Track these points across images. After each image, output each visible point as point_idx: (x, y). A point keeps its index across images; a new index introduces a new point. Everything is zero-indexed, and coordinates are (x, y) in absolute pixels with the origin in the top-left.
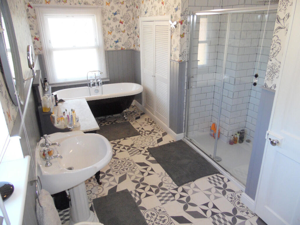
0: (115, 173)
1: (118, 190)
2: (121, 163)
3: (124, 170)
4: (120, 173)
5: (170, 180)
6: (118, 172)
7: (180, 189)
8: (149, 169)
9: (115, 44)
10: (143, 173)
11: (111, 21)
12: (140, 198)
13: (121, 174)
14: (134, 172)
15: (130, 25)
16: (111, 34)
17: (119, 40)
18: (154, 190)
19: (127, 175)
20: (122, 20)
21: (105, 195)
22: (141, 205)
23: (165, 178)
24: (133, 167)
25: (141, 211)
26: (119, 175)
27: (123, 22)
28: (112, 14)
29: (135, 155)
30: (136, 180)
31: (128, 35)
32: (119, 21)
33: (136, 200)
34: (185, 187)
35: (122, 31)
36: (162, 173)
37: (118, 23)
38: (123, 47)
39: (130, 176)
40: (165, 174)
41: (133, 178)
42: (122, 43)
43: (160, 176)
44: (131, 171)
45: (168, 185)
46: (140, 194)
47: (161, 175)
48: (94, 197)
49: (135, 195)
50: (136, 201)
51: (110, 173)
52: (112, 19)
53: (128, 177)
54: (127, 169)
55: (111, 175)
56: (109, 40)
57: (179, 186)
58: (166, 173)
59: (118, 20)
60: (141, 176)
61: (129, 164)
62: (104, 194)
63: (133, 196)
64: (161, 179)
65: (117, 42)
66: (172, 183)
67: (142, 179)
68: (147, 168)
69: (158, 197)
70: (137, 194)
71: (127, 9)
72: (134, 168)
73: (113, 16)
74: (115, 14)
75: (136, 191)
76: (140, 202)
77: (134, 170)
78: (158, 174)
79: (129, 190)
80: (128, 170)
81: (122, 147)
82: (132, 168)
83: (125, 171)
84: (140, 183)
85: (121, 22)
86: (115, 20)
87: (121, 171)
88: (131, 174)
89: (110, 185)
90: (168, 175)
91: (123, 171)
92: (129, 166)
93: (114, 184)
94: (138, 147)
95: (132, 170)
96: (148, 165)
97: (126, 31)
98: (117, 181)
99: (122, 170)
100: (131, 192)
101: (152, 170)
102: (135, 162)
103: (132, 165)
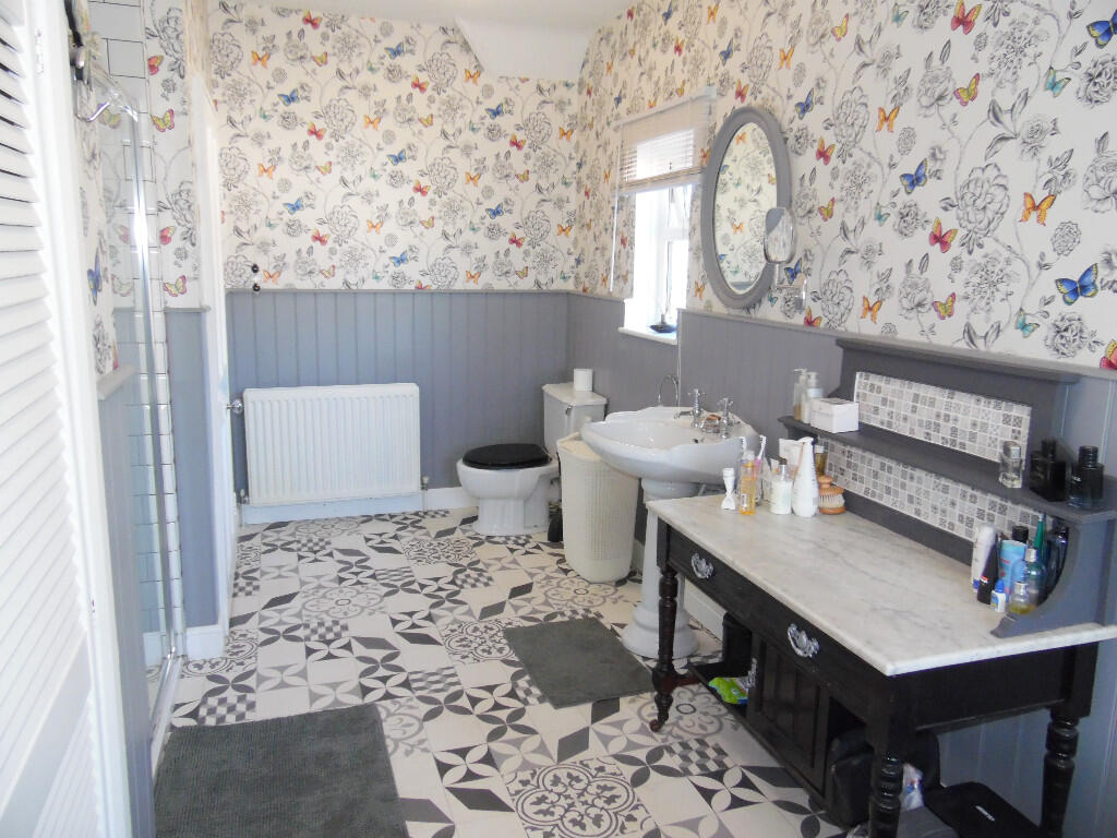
0: (609, 769)
2: (587, 814)
4: (587, 766)
5: (390, 728)
6: (595, 772)
8: (453, 777)
10: (488, 759)
12: (515, 686)
13: (581, 762)
14: (525, 765)
19: (556, 757)
23: (405, 733)
24: (529, 787)
25: (516, 659)
26: (591, 760)
30: (520, 735)
33: (528, 682)
36: (408, 753)
39: (542, 749)
40: (396, 747)
41: (531, 742)
43: (422, 741)
44: (538, 771)
45: (408, 711)
46: (512, 694)
47: (413, 746)
49: (528, 692)
51: (629, 771)
53: (554, 749)
54: (556, 781)
55: (622, 759)
58: (390, 750)
60: (497, 747)
61: (544, 806)
64: (423, 732)
66: (389, 714)
67: (494, 736)
68: (460, 781)
70: (521, 694)
72: (525, 783)
75: (525, 702)
77: (526, 775)
78: (425, 750)
80: (550, 777)
82: (534, 782)
83: (562, 774)
84: (508, 724)
87: (583, 777)
88: (538, 759)
89: (619, 725)
90: (388, 742)
91: (575, 773)
92: (546, 794)
93: (603, 729)
95: (533, 775)
100: (541, 700)
101: (443, 768)
102: (515, 815)
103: (533, 798)
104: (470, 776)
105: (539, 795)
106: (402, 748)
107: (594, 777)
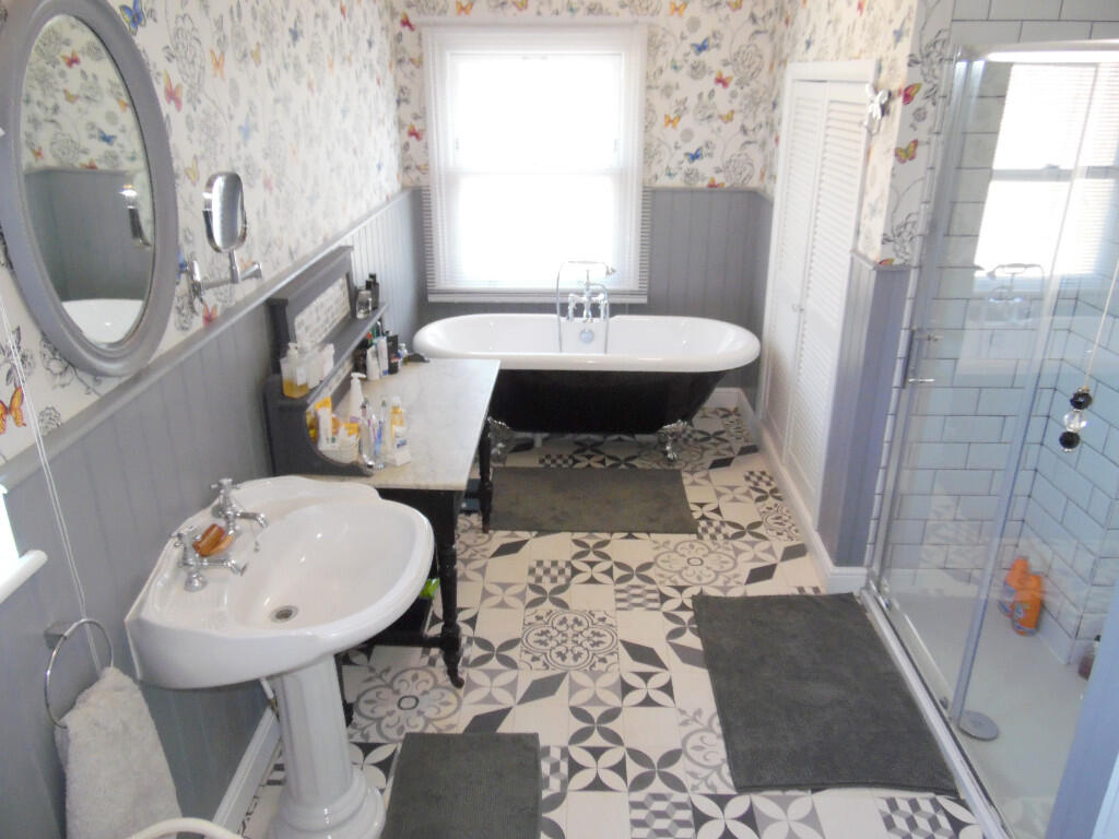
0: (528, 657)
1: (506, 728)
2: (568, 627)
3: (563, 657)
4: (545, 664)
5: (717, 751)
6: (543, 658)
7: (739, 805)
8: (660, 679)
9: (686, 165)
10: (626, 689)
11: (682, 77)
12: (565, 784)
13: (548, 668)
14: (595, 676)
15: (757, 92)
16: (674, 127)
17: (705, 151)
18: (633, 770)
19: (567, 677)
20: (727, 72)
21: (453, 731)
22: (554, 815)
23: (702, 739)
24: (602, 656)
26: (538, 669)
27: (730, 78)
28: (688, 49)
29: (636, 609)
30: (586, 708)
31: (744, 130)
32: (714, 76)
33: (547, 786)
34: (764, 803)
35: (720, 117)
36: (699, 712)
37: (707, 83)
38: (719, 179)
39: (575, 688)
40: (710, 721)
41: (579, 699)
42: (717, 161)
43: (685, 723)
44: (588, 668)
45: (697, 769)
46: (575, 768)
47: (694, 719)
48: (416, 726)
49: (555, 768)
50: (545, 794)
51: (513, 653)
52: (686, 69)
53: (564, 686)
54: (576, 657)
55: (511, 664)
56: (663, 148)
57: (742, 789)
58: (717, 720)
59: (711, 72)
60: (613, 700)
61: (596, 639)
62: (451, 726)
63: (545, 767)
64: (683, 735)
65: (695, 157)
66: (717, 769)
67: (612, 714)
68: (656, 673)
69: (635, 805)
70: (564, 768)
71: (755, 28)
72: (603, 660)
73: (693, 58)
74: (701, 48)
75: (565, 753)
76: (557, 800)
77: (600, 666)
78: (683, 712)
79: (543, 742)
80: (580, 661)
81: (606, 565)
82: (596, 659)
83: (569, 660)
84: (595, 725)
85: (721, 81)
86: (697, 71)
87: (554, 655)
88: (581, 678)
89: (489, 699)
90: (719, 730)
91: (559, 660)
92: (590, 648)
93: (505, 699)
94: (661, 582)
95: (594, 665)
96: (661, 664)
97: (738, 118)
98: (521, 691)
99: (559, 654)
100: (547, 750)
101: (668, 689)
102: (621, 637)
103: (602, 646)
104: (646, 677)
105: (596, 648)
106: (704, 719)
107: (545, 654)
